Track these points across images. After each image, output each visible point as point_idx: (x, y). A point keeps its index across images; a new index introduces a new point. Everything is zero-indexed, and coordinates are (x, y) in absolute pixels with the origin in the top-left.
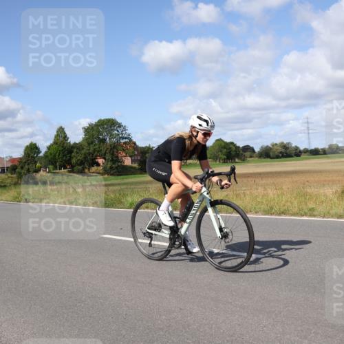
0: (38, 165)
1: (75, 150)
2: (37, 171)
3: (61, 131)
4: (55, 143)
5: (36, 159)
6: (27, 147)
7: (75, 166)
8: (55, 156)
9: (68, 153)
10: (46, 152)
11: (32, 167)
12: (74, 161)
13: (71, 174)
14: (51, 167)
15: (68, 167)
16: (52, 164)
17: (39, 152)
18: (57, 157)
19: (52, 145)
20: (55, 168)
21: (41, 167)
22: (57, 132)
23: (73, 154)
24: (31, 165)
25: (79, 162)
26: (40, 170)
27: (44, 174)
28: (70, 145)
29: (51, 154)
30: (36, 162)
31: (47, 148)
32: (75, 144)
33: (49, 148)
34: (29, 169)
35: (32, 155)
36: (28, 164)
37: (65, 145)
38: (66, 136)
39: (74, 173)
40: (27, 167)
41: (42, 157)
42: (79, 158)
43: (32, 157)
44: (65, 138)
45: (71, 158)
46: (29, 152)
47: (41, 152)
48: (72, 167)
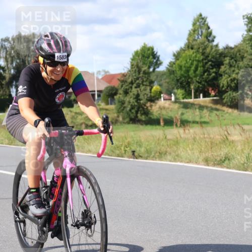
0: (156, 87)
1: (227, 61)
2: (153, 99)
3: (201, 23)
4: (189, 46)
5: (153, 77)
6: (137, 53)
7: (226, 92)
8: (188, 71)
9: (213, 67)
10: (171, 64)
11: (144, 92)
12: (224, 81)
13: (218, 107)
14: (180, 92)
15: (213, 93)
16: (182, 87)
17: (158, 63)
18: (191, 73)
19: (182, 50)
20: (188, 94)
21: (161, 93)
22: (194, 24)
23: (223, 68)
24: (142, 88)
25: (233, 85)
26: (159, 98)
27: (167, 104)
28: (217, 51)
29: (180, 67)
30: (151, 83)
31: (174, 55)
32: (227, 48)
33: (177, 56)
34: (138, 95)
35: (145, 68)
36: (138, 86)
37: (208, 50)
38: (210, 34)
39: (223, 105)
40: (134, 91)
41: (162, 74)
42: (234, 76)
43: (145, 73)
44: (209, 36)
45: (219, 75)
46: (140, 64)
47: (161, 64)
48: (221, 93)
